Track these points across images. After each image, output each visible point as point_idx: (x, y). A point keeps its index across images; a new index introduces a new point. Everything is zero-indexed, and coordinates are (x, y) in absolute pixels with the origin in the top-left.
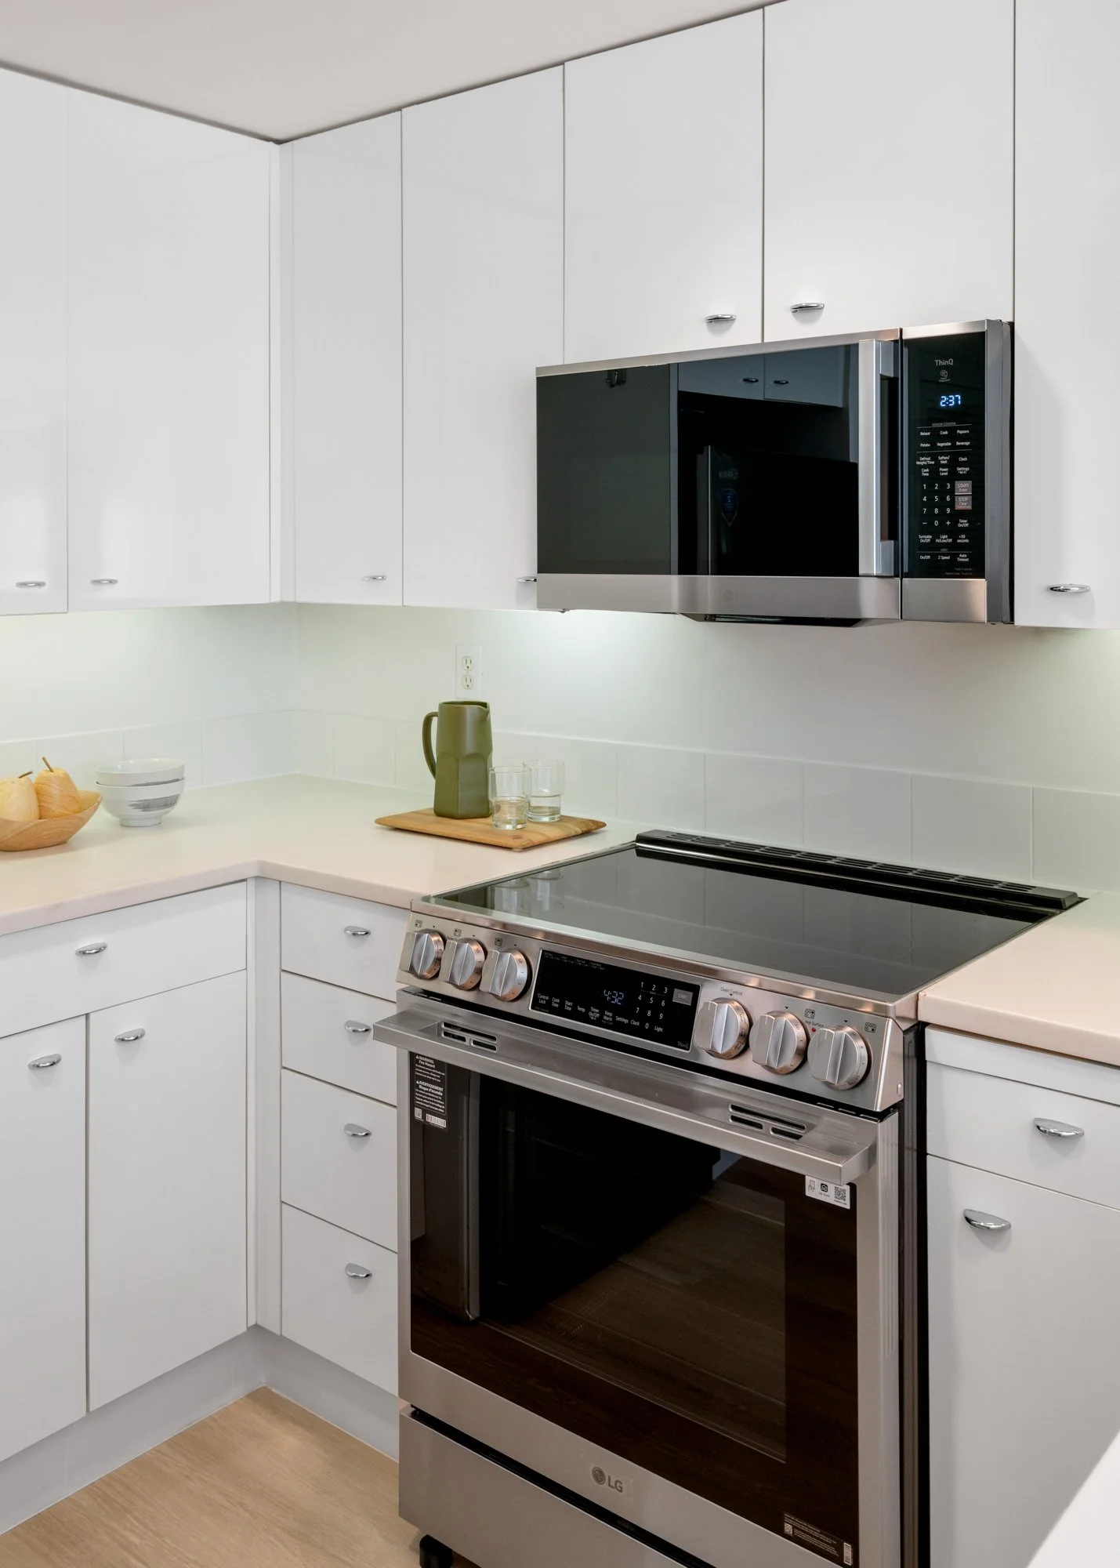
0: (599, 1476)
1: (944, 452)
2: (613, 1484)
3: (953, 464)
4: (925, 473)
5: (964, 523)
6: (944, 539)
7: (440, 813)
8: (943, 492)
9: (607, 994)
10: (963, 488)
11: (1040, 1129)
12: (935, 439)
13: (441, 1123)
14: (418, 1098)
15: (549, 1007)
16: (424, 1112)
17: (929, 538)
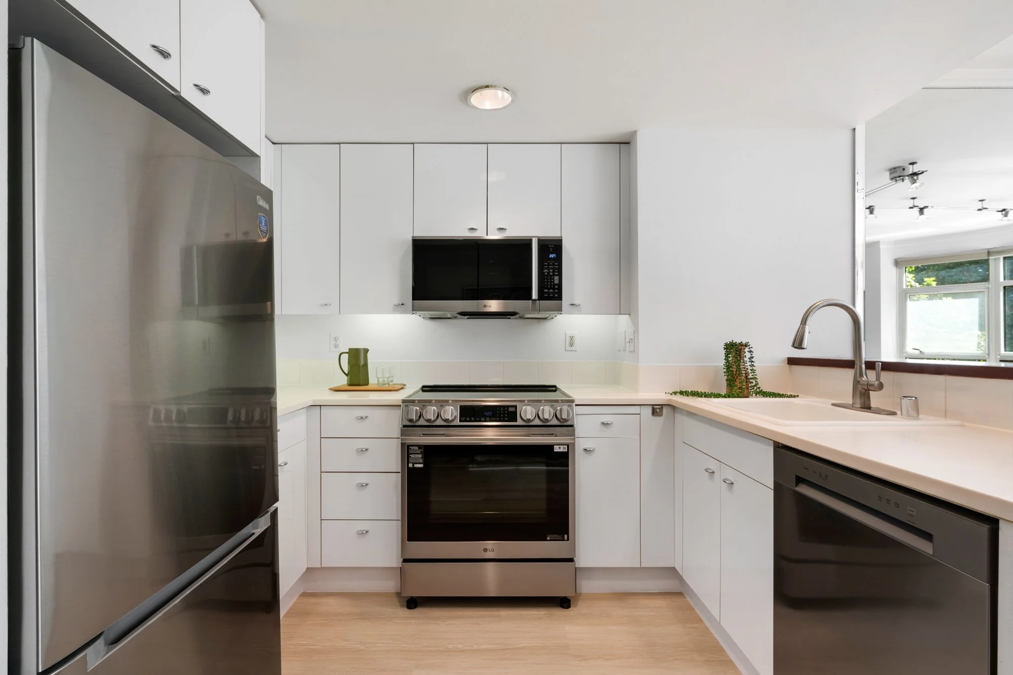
0: (485, 550)
1: (551, 268)
2: (490, 550)
3: (553, 272)
4: (546, 274)
5: (557, 287)
6: (551, 291)
7: (350, 385)
8: (551, 279)
9: (486, 413)
10: (556, 278)
11: (603, 423)
12: (549, 265)
13: (421, 466)
14: (411, 461)
15: (466, 421)
16: (413, 464)
17: (547, 291)
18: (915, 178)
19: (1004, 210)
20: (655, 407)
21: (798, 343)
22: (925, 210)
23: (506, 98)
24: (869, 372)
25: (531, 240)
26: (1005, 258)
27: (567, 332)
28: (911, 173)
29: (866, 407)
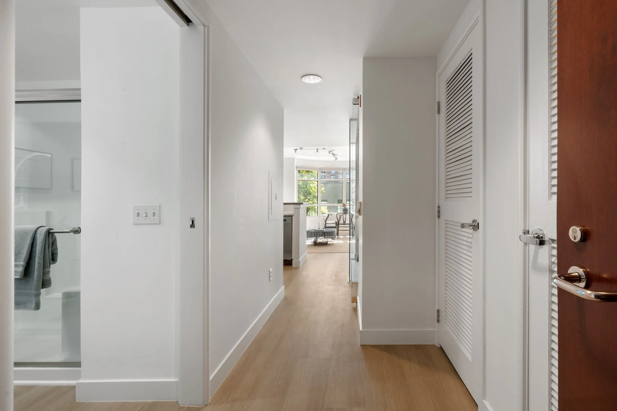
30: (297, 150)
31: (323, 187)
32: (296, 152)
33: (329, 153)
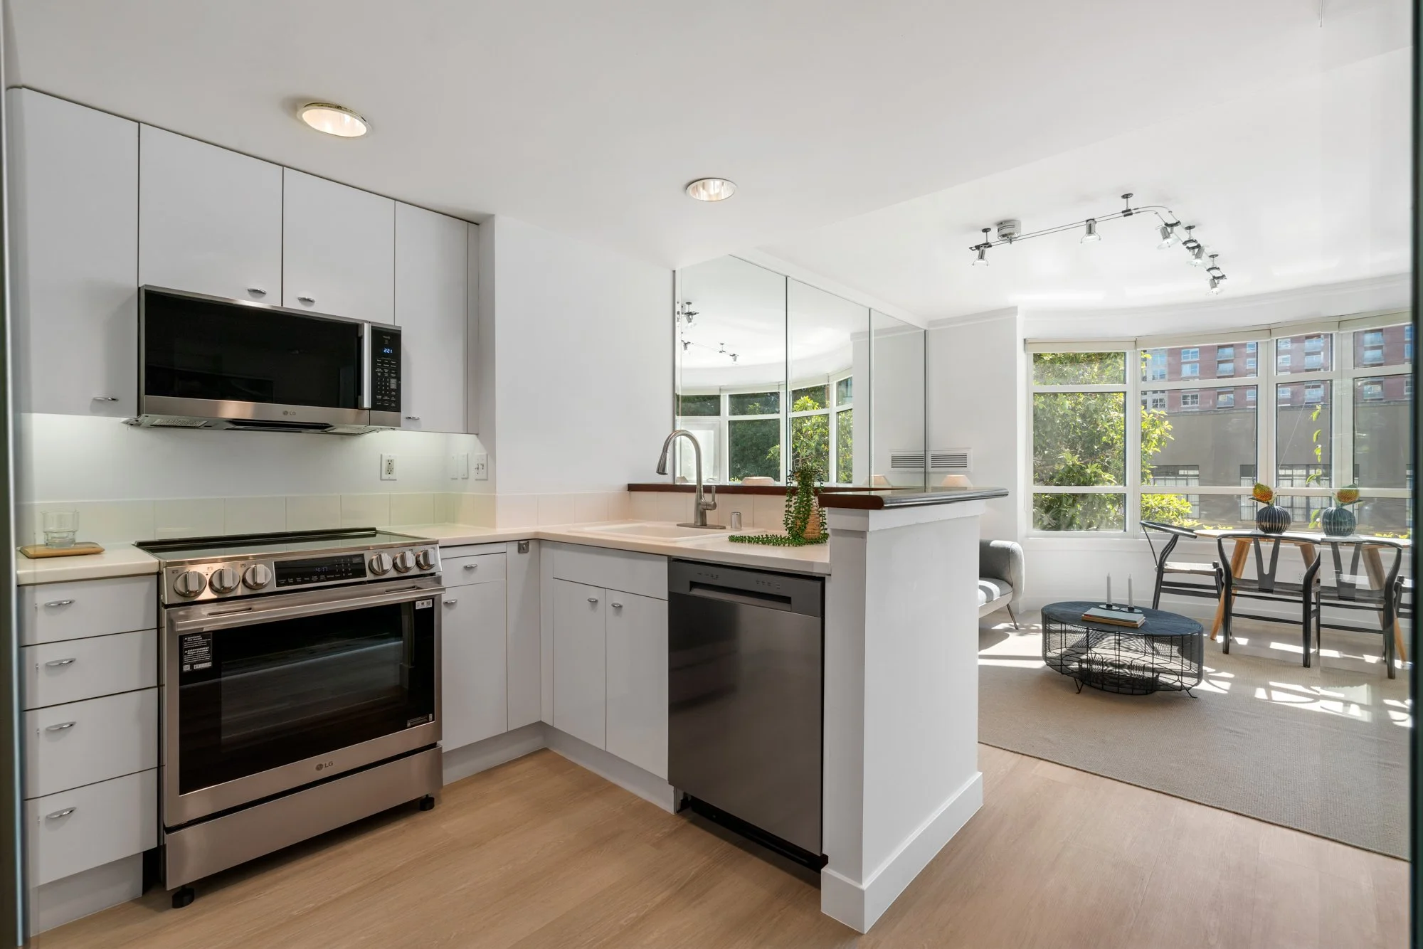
0: (319, 767)
1: (387, 368)
2: (327, 765)
3: (390, 372)
4: (379, 374)
5: (393, 393)
6: (386, 398)
8: (386, 382)
10: (393, 381)
11: (466, 568)
12: (383, 362)
13: (208, 665)
14: (186, 660)
15: (287, 584)
16: (192, 665)
17: (380, 397)
18: (690, 316)
19: (734, 355)
20: (521, 542)
21: (661, 470)
22: (688, 346)
23: (360, 129)
24: (706, 495)
25: (362, 326)
26: (731, 396)
27: (383, 455)
28: (687, 312)
29: (704, 525)
30: (988, 251)
31: (1167, 422)
32: (981, 257)
33: (1166, 235)
